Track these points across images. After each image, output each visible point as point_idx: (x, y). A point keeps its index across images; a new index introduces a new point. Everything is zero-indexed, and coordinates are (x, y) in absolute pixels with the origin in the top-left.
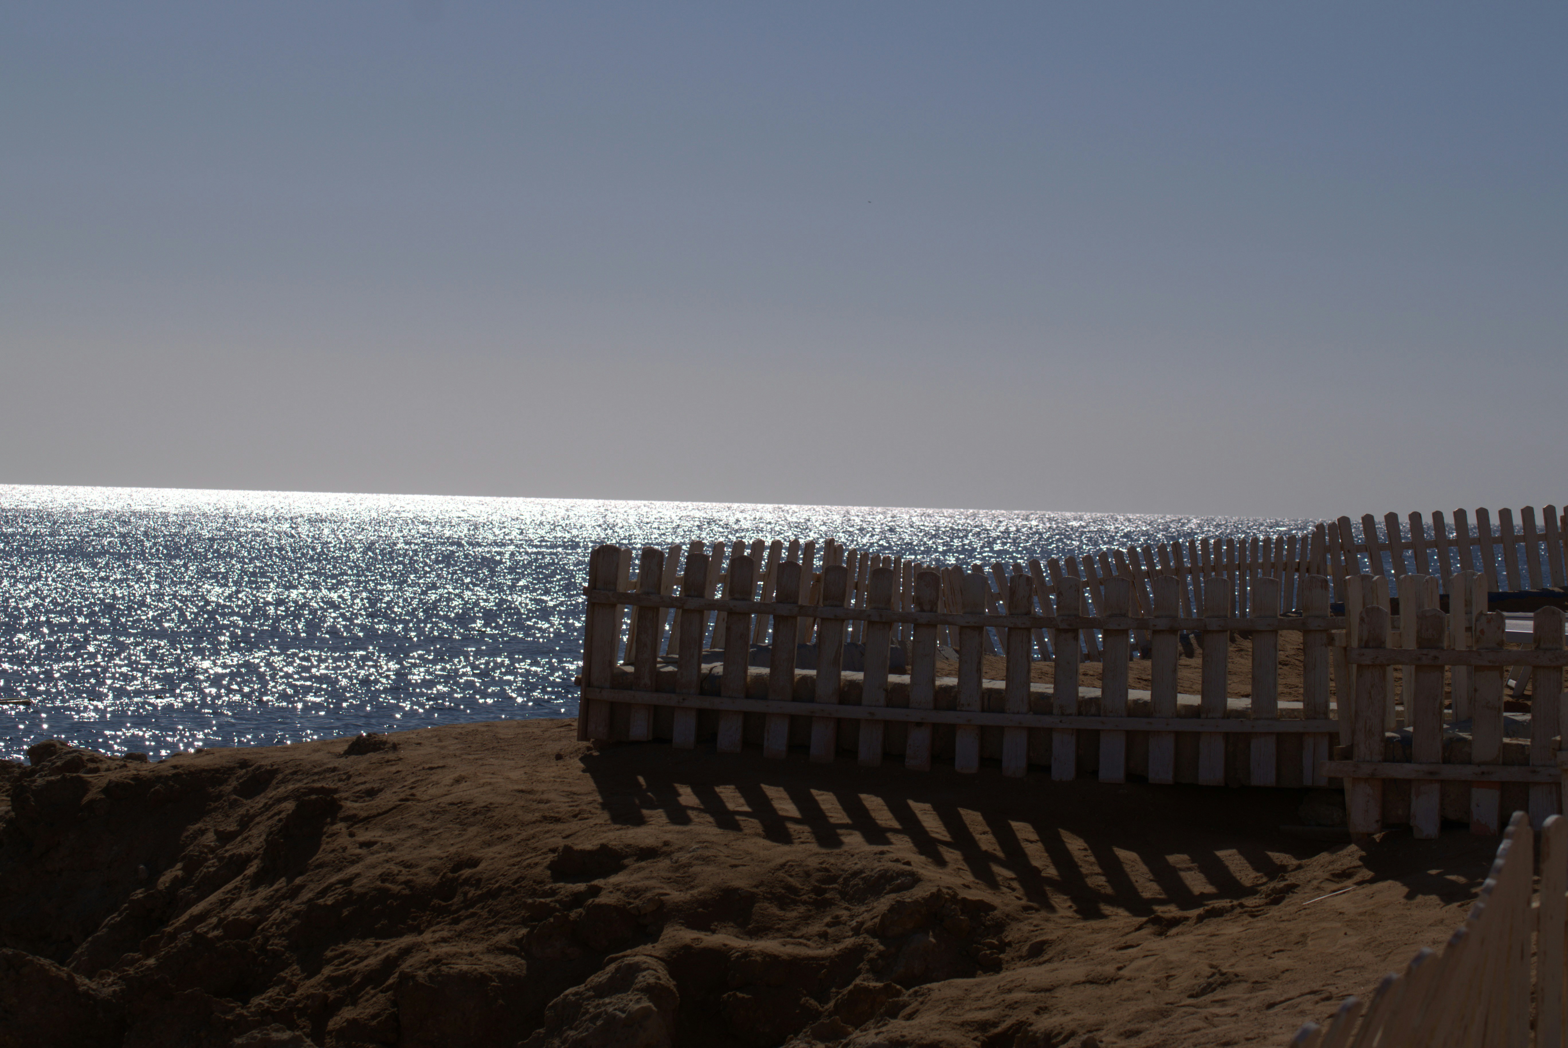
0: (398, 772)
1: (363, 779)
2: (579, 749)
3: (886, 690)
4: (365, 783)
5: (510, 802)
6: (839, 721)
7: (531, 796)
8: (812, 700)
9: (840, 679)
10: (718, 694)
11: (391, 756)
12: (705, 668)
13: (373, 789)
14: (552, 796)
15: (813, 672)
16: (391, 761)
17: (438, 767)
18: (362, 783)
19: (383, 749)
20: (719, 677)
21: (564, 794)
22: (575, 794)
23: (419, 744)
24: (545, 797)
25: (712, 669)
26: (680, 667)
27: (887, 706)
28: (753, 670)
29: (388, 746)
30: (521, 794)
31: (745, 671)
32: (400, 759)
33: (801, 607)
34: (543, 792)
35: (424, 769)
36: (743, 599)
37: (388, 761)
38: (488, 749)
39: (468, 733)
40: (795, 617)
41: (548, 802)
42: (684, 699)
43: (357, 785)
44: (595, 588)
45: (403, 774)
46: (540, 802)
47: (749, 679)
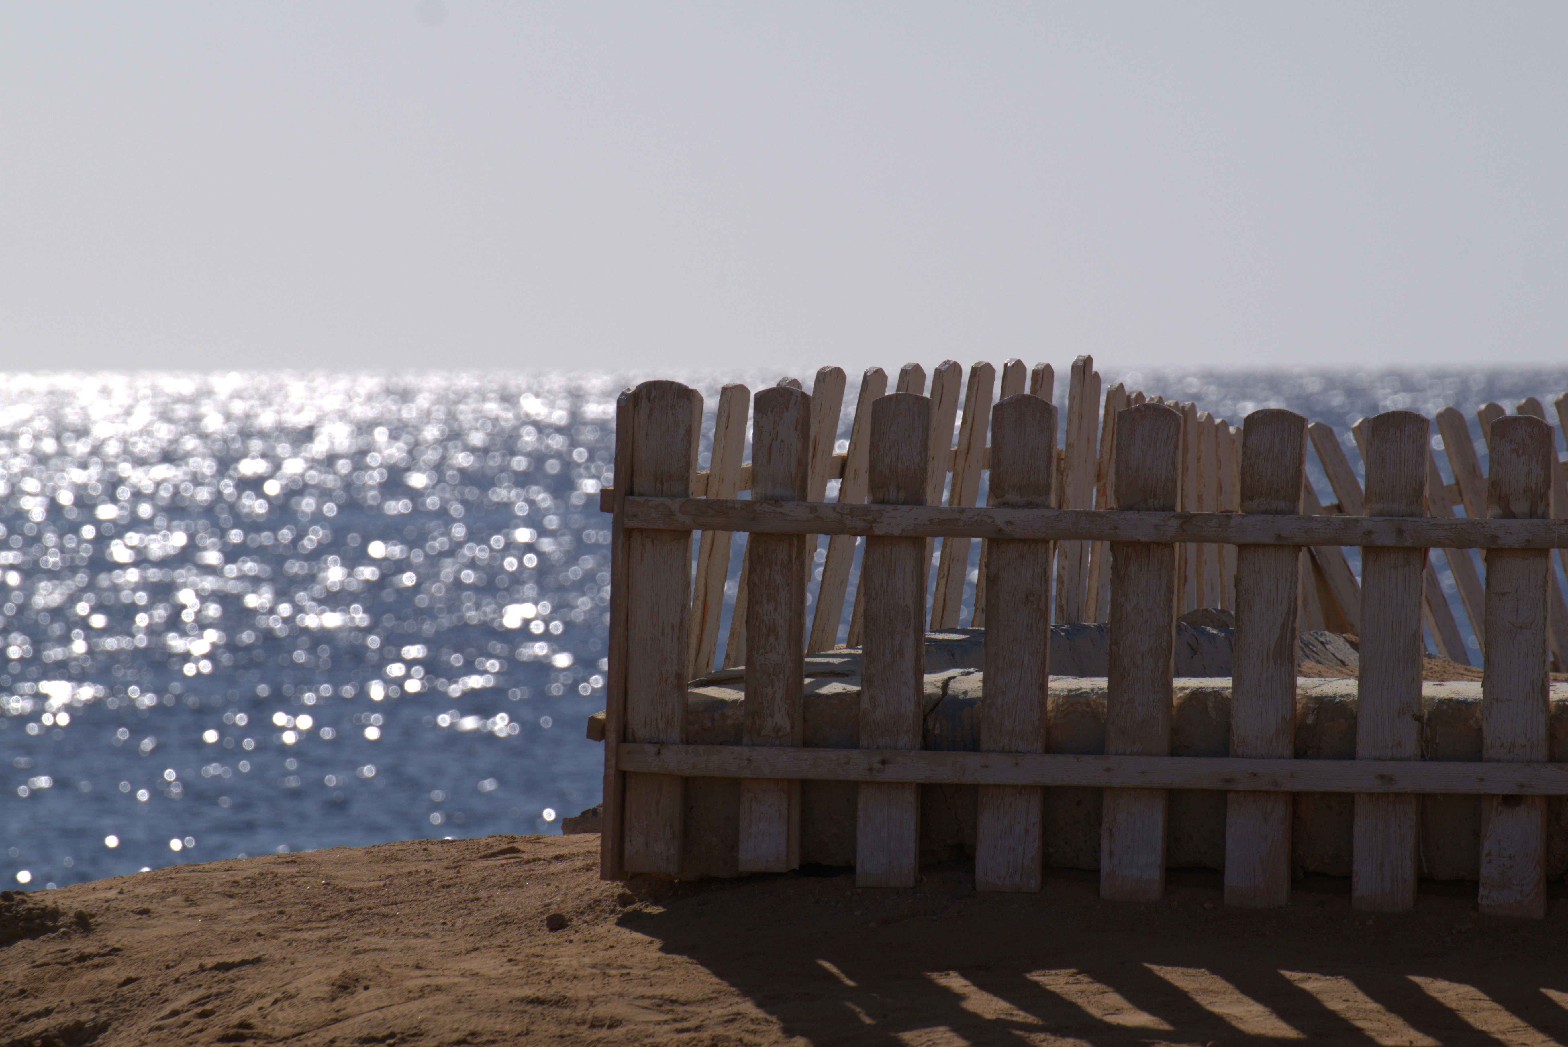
0: (129, 981)
1: (39, 1005)
2: (597, 902)
3: (1418, 718)
4: (47, 1012)
5: (518, 1027)
6: (1296, 799)
7: (567, 1013)
8: (1223, 750)
9: (1294, 694)
10: (973, 746)
11: (78, 945)
12: (932, 681)
13: (79, 1025)
14: (617, 1009)
15: (1223, 683)
16: (90, 956)
17: (243, 963)
18: (38, 1015)
19: (54, 929)
20: (972, 702)
21: (646, 1003)
22: (674, 1002)
23: (145, 912)
24: (602, 1011)
25: (946, 683)
26: (866, 681)
27: (1423, 758)
28: (1059, 684)
29: (62, 920)
30: (540, 1008)
31: (1043, 687)
32: (115, 951)
33: (1187, 518)
34: (591, 1002)
35: (202, 968)
36: (1029, 505)
37: (82, 958)
38: (338, 916)
39: (253, 882)
40: (1168, 545)
41: (614, 1024)
42: (883, 762)
43: (25, 1019)
44: (631, 492)
45: (148, 985)
46: (596, 1024)
47: (1050, 705)
